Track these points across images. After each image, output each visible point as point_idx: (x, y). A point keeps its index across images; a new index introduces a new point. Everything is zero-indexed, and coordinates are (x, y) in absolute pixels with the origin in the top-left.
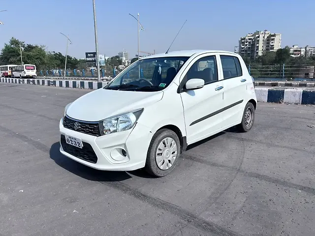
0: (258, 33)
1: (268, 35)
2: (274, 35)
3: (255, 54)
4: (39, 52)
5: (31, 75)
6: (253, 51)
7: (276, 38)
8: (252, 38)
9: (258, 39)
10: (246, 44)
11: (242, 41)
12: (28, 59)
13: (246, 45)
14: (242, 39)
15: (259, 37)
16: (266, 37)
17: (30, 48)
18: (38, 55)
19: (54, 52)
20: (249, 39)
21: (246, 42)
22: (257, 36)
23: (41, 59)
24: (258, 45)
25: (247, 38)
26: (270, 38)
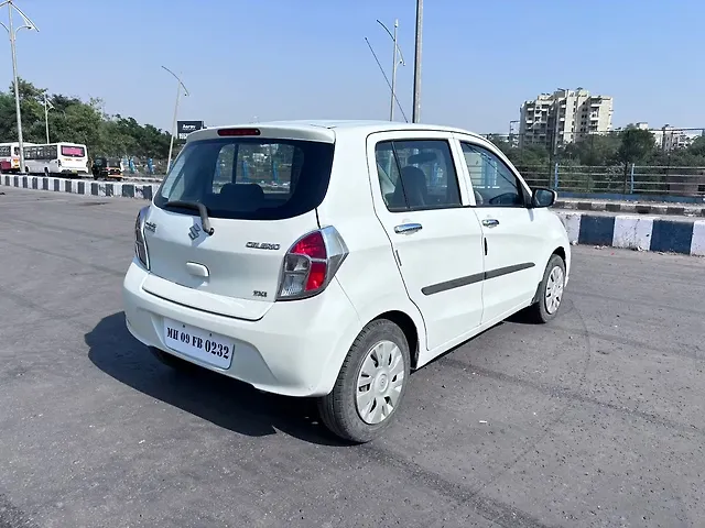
0: (562, 92)
1: (585, 99)
2: (598, 100)
3: (557, 139)
4: (85, 115)
5: (74, 170)
6: (551, 133)
7: (603, 106)
8: (550, 103)
9: (563, 106)
10: (536, 115)
11: (528, 110)
12: (58, 130)
13: (537, 119)
14: (529, 106)
15: (564, 102)
16: (580, 104)
17: (61, 103)
18: (81, 120)
19: (118, 116)
20: (544, 106)
21: (538, 112)
22: (561, 99)
23: (89, 132)
24: (562, 120)
25: (538, 103)
26: (590, 106)
